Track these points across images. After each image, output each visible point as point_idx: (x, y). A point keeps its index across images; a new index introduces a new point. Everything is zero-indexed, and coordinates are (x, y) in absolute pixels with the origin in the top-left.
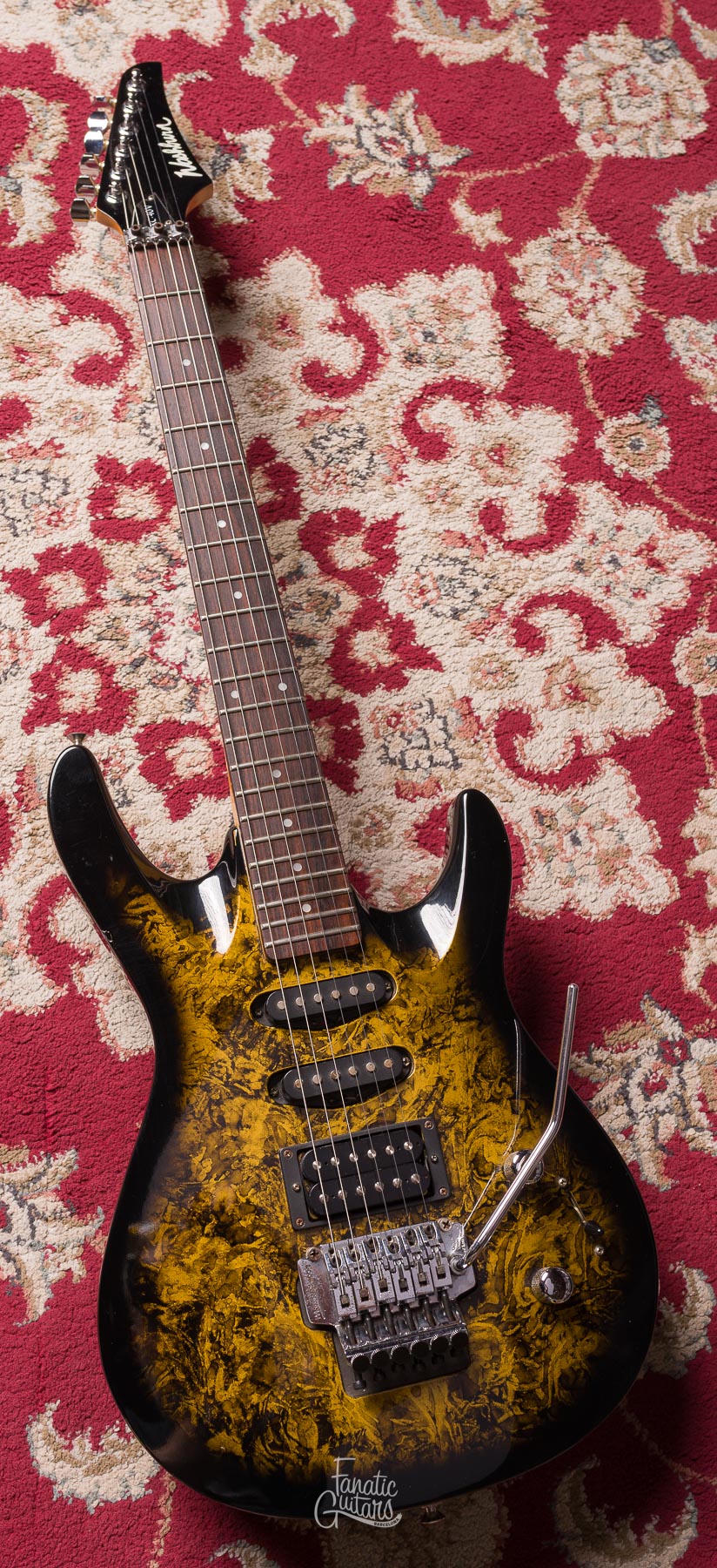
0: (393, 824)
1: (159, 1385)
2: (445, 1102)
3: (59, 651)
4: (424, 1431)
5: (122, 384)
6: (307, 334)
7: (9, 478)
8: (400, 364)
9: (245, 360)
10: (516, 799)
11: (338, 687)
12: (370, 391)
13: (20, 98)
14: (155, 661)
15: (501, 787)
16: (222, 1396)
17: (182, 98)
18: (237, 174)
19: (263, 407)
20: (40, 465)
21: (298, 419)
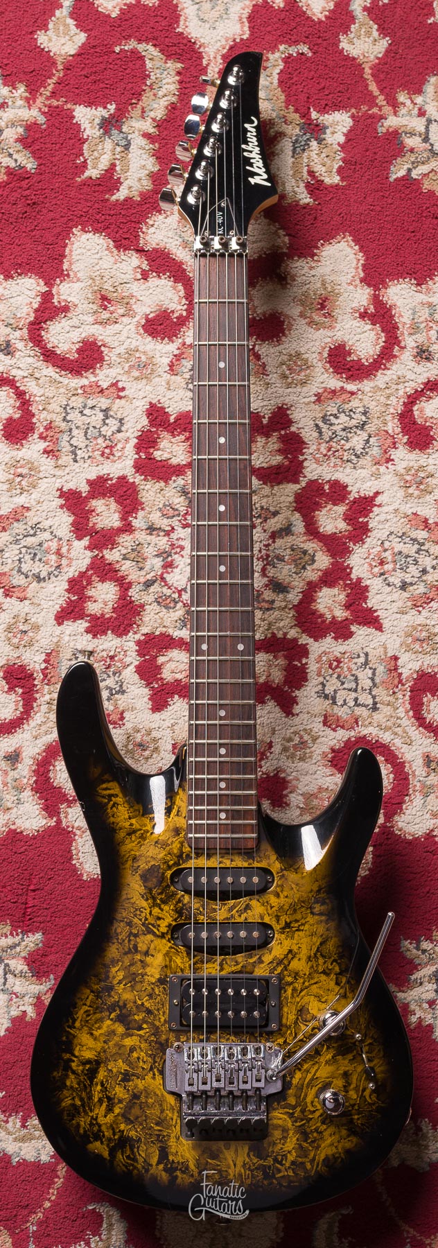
0: (316, 746)
1: (64, 1104)
2: (290, 967)
3: (92, 563)
4: (226, 1171)
5: (180, 341)
6: (340, 318)
7: (78, 410)
8: (411, 358)
9: (284, 335)
10: (414, 744)
11: (298, 629)
12: (382, 378)
13: (143, 54)
14: (163, 584)
15: (405, 732)
16: (101, 1120)
17: (281, 71)
18: (314, 155)
19: (289, 380)
20: (104, 402)
21: (316, 395)
